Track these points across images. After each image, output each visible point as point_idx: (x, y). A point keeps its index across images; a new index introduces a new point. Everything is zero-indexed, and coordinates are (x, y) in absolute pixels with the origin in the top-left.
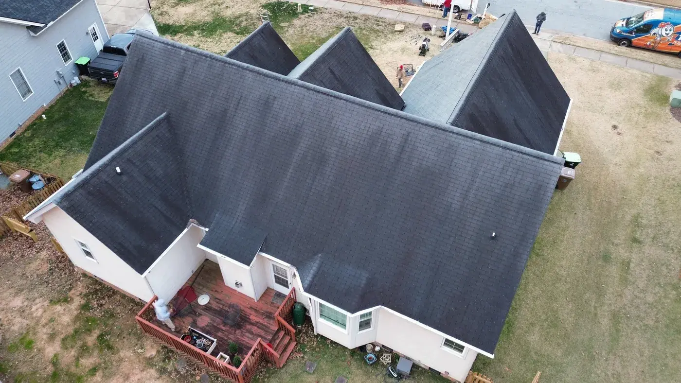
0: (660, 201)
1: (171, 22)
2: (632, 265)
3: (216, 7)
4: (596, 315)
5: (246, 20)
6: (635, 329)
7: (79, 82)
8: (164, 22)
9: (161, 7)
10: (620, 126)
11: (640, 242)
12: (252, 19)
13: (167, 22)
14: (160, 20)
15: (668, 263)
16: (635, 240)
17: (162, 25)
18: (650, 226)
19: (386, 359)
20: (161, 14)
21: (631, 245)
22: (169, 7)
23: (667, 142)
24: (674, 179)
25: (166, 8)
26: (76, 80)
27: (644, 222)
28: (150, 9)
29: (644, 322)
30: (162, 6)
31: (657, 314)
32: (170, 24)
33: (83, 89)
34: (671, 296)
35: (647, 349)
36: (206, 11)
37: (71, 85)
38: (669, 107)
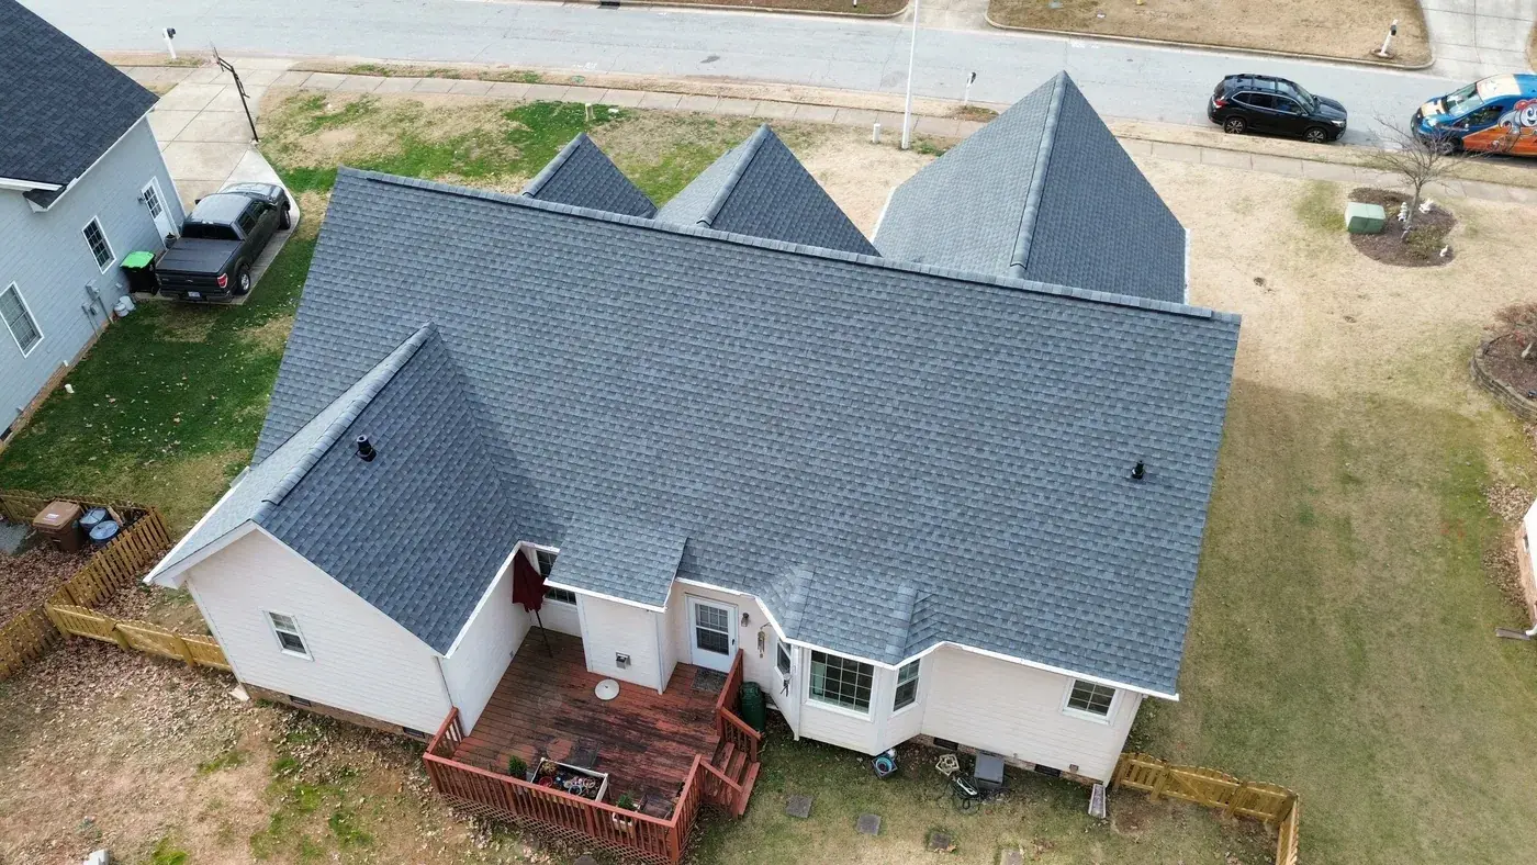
0: (1374, 402)
1: (311, 165)
2: (1354, 523)
3: (406, 124)
4: (1313, 621)
5: (479, 146)
6: (1390, 635)
7: (131, 307)
8: (295, 165)
9: (281, 136)
10: (1268, 278)
11: (1357, 482)
12: (491, 143)
13: (303, 165)
14: (285, 163)
15: (1417, 511)
16: (1348, 479)
17: (291, 172)
18: (1368, 451)
19: (948, 764)
20: (285, 149)
21: (1344, 488)
22: (298, 134)
23: (1360, 297)
24: (1389, 361)
25: (291, 136)
26: (125, 304)
27: (1355, 443)
28: (255, 142)
29: (1402, 620)
30: (281, 133)
31: (1421, 603)
32: (311, 168)
33: (146, 322)
34: (1437, 567)
35: (1420, 667)
36: (386, 136)
37: (115, 314)
38: (1348, 235)
